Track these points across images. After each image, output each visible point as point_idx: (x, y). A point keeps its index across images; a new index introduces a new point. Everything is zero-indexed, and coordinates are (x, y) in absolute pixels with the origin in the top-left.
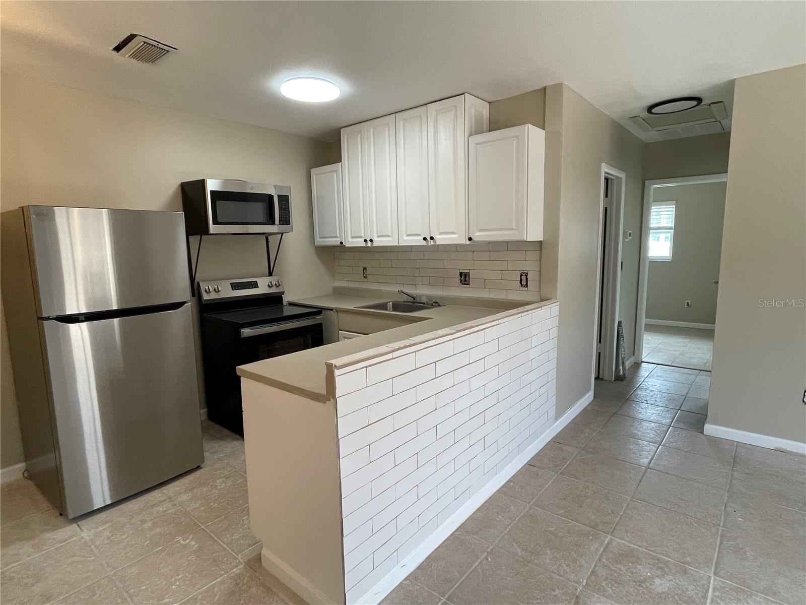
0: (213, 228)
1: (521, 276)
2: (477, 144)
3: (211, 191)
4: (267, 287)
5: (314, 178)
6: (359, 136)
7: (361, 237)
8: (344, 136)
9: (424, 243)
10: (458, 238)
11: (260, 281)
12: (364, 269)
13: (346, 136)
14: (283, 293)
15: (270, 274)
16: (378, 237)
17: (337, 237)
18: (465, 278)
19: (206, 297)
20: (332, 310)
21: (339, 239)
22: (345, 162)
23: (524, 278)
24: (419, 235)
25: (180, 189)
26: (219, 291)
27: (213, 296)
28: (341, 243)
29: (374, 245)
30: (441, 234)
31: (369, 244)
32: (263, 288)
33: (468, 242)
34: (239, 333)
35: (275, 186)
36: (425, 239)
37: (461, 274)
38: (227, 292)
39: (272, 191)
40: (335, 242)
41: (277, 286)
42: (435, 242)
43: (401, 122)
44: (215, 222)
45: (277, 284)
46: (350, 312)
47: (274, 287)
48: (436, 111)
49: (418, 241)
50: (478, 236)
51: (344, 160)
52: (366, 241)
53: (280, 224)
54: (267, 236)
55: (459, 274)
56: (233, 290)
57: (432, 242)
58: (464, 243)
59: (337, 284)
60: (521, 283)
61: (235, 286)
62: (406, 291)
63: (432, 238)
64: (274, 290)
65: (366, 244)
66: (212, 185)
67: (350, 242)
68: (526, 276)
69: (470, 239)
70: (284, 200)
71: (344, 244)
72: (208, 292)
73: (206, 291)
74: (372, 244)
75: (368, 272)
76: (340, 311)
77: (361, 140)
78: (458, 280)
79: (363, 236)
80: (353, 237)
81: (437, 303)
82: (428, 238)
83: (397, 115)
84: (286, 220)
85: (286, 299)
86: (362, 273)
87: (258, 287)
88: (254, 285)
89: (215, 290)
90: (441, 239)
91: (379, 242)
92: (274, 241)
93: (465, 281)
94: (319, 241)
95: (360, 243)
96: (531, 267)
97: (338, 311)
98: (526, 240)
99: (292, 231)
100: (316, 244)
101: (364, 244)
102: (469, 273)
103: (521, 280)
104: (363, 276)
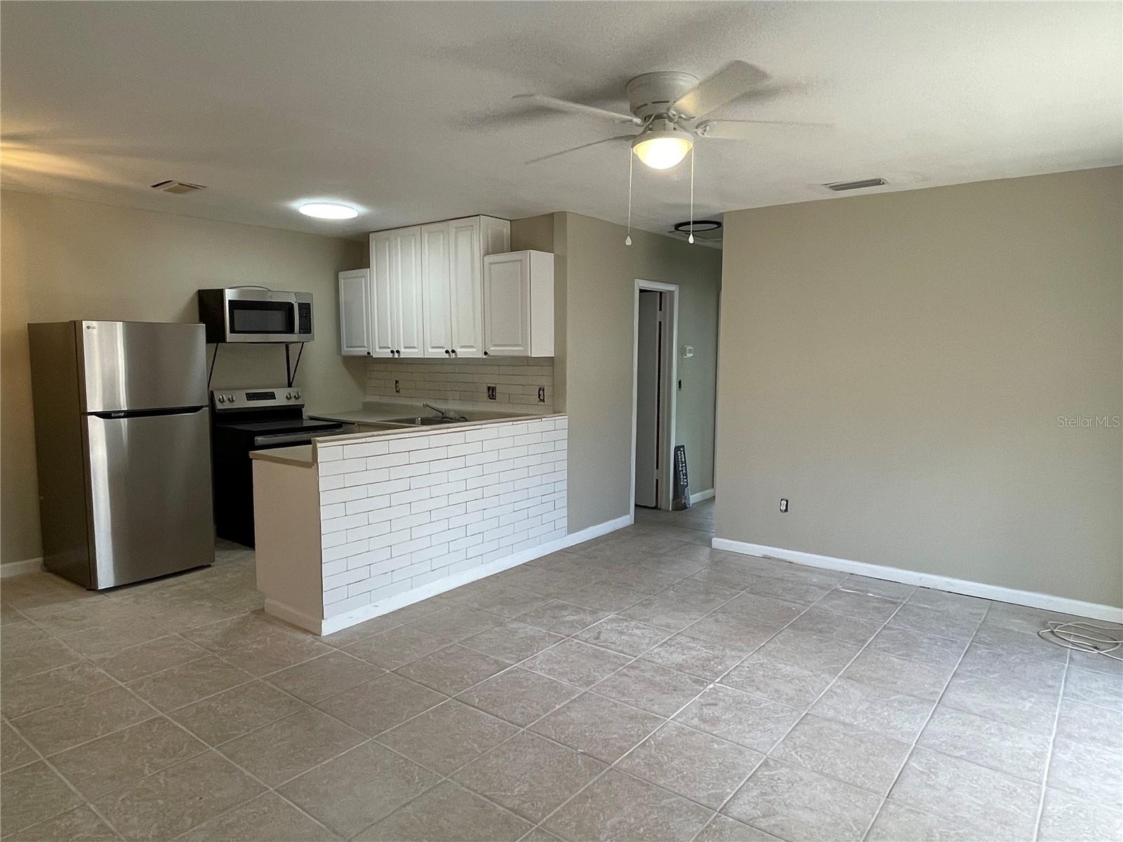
0: (230, 337)
1: (540, 390)
2: (492, 264)
3: (229, 301)
4: (286, 400)
5: (342, 282)
6: (387, 243)
7: (389, 348)
8: (372, 242)
9: (447, 356)
10: (475, 352)
11: (277, 392)
12: (397, 382)
13: (374, 242)
14: (303, 406)
15: (290, 385)
16: (405, 348)
17: (365, 347)
18: (492, 393)
19: (219, 406)
20: (354, 424)
21: (366, 349)
22: (373, 268)
23: (541, 392)
24: (443, 348)
25: (197, 298)
26: (233, 401)
27: (227, 406)
28: (369, 353)
29: (401, 357)
30: (462, 347)
31: (396, 355)
32: (281, 399)
33: (485, 357)
34: (253, 441)
35: (295, 294)
36: (447, 352)
37: (489, 388)
38: (242, 403)
39: (292, 299)
40: (362, 351)
41: (297, 398)
42: (456, 355)
43: (426, 235)
44: (232, 331)
45: (297, 396)
47: (293, 399)
48: (456, 228)
49: (440, 353)
50: (493, 350)
51: (373, 265)
52: (392, 352)
53: (300, 333)
54: (287, 345)
55: (486, 388)
56: (248, 400)
57: (453, 355)
58: (481, 357)
59: (369, 399)
60: (539, 397)
61: (251, 397)
62: (433, 405)
63: (453, 351)
64: (292, 402)
65: (394, 356)
66: (229, 295)
67: (379, 353)
68: (543, 390)
69: (486, 353)
70: (306, 309)
71: (371, 354)
72: (222, 401)
73: (219, 400)
74: (399, 356)
75: (400, 385)
76: (362, 425)
77: (389, 249)
78: (486, 395)
79: (390, 346)
80: (380, 348)
81: (464, 418)
82: (450, 351)
83: (423, 227)
84: (306, 328)
85: (307, 413)
86: (395, 386)
87: (275, 399)
88: (271, 396)
89: (229, 399)
90: (462, 353)
91: (406, 353)
92: (294, 350)
93: (493, 396)
94: (346, 351)
95: (386, 354)
96: (545, 382)
98: (530, 355)
99: (314, 340)
100: (343, 353)
101: (391, 355)
102: (495, 388)
103: (539, 395)
104: (395, 390)
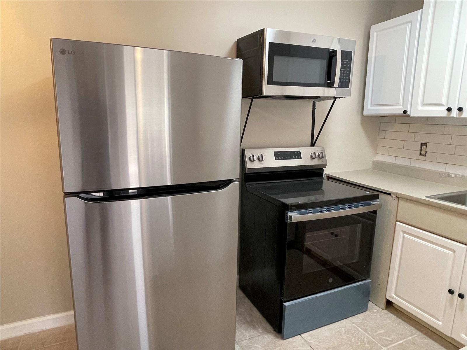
0: (268, 90)
3: (270, 43)
4: (309, 158)
5: (374, 35)
11: (304, 151)
12: (423, 144)
14: (325, 166)
15: (313, 145)
17: (399, 105)
19: (249, 166)
20: (390, 194)
21: (401, 107)
22: (428, 8)
25: (236, 45)
26: (262, 160)
27: (257, 165)
28: (405, 112)
31: (456, 114)
32: (306, 158)
35: (339, 39)
38: (271, 162)
39: (334, 46)
40: (395, 110)
41: (320, 158)
44: (271, 82)
45: (320, 156)
46: (421, 203)
47: (316, 159)
52: (449, 110)
53: (338, 87)
56: (276, 159)
59: (379, 158)
61: (279, 156)
64: (316, 162)
67: (419, 112)
70: (347, 57)
71: (408, 113)
72: (252, 160)
73: (250, 159)
75: (428, 149)
84: (345, 83)
86: (419, 149)
88: (297, 155)
89: (259, 158)
92: (323, 107)
94: (369, 110)
95: (435, 112)
97: (398, 197)
99: (350, 96)
100: (364, 113)
101: (444, 114)
104: (419, 152)
